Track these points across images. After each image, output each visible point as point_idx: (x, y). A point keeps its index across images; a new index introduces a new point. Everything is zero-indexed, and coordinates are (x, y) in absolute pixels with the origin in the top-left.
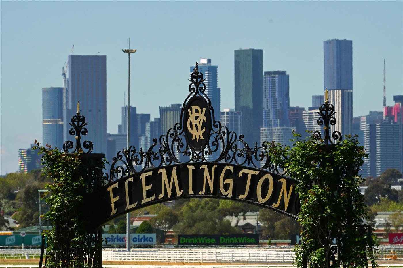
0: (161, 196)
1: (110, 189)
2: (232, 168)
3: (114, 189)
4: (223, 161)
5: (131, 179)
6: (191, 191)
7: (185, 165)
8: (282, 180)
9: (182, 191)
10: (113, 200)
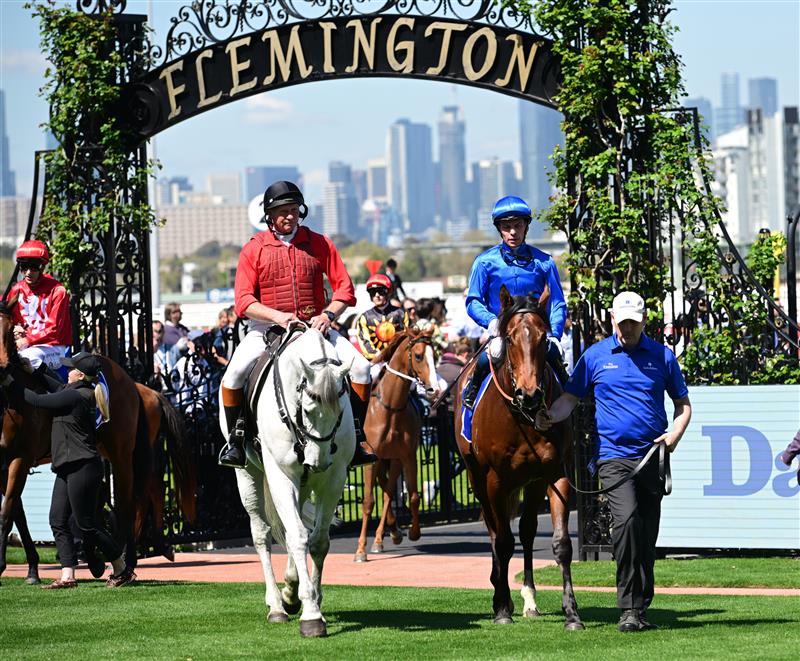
0: (268, 80)
1: (167, 73)
2: (410, 23)
3: (175, 74)
4: (392, 11)
5: (209, 54)
6: (328, 68)
7: (316, 22)
8: (513, 37)
9: (311, 68)
10: (173, 92)
